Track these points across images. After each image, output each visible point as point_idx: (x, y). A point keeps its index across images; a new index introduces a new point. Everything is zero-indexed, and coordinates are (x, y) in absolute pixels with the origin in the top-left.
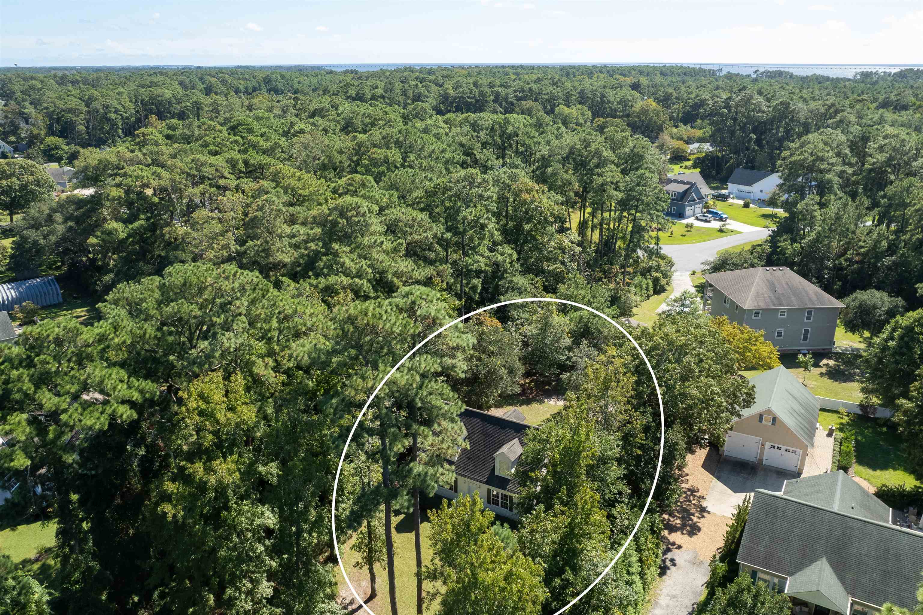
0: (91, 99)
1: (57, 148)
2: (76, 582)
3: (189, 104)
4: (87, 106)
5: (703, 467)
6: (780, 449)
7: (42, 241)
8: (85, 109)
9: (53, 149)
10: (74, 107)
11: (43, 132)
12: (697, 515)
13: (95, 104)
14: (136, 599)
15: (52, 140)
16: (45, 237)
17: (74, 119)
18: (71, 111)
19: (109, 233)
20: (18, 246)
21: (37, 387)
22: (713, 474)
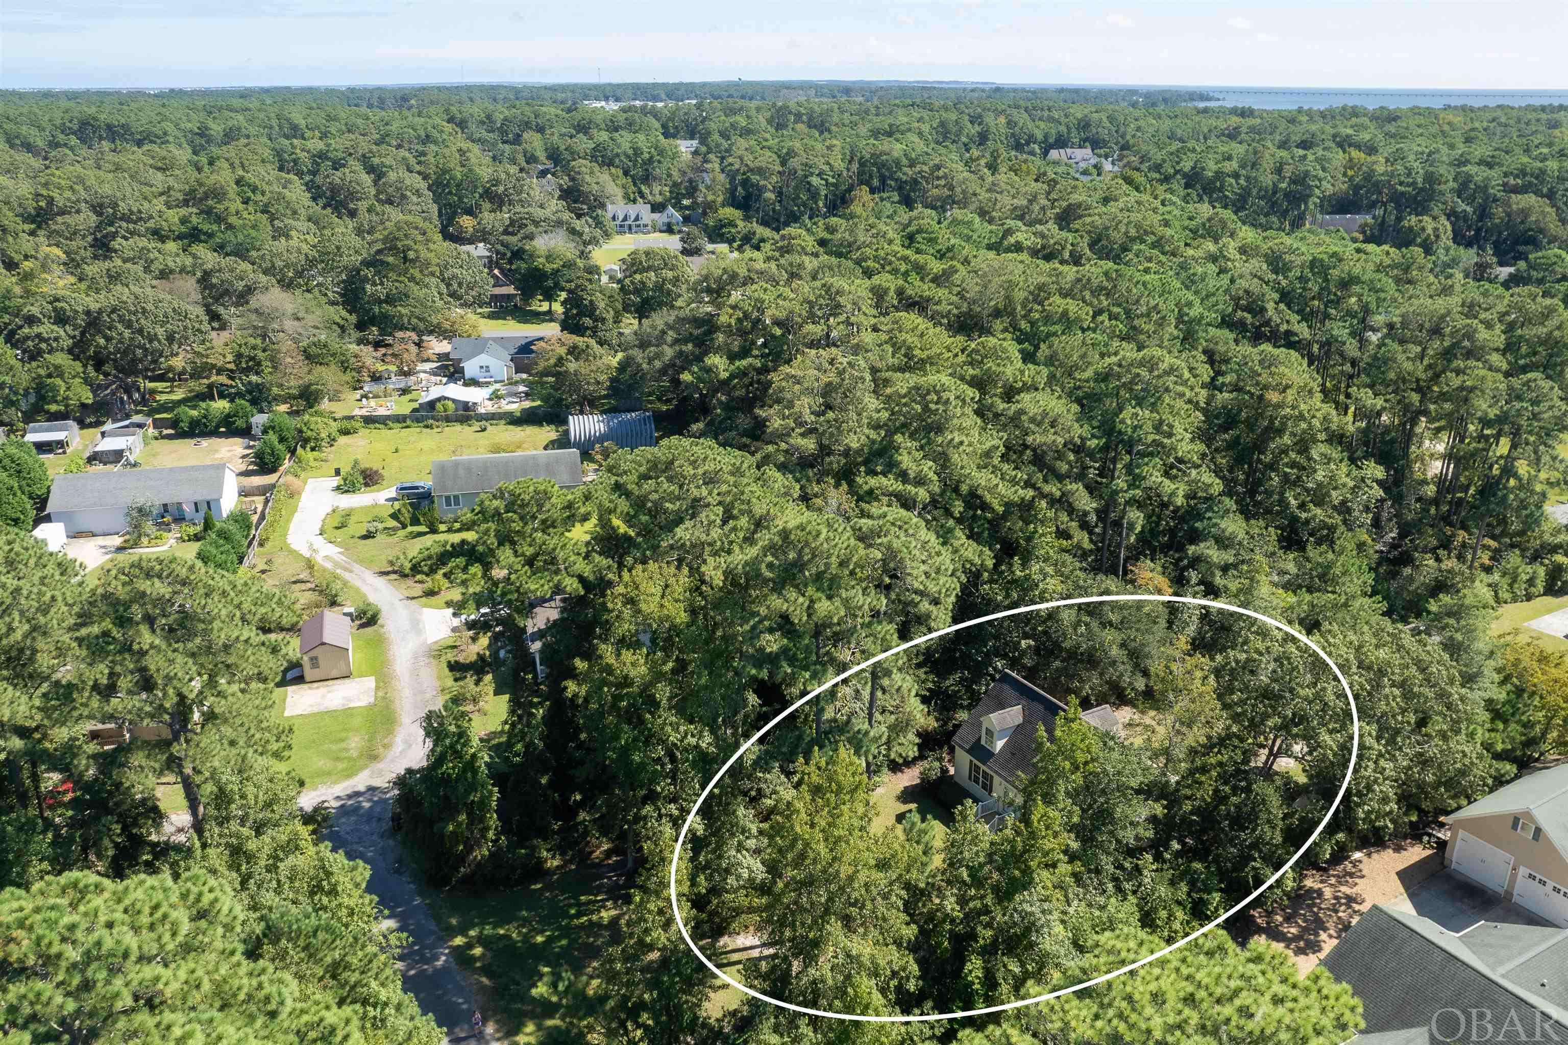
0: (791, 153)
1: (732, 224)
2: (517, 754)
3: (926, 168)
4: (783, 163)
5: (1399, 874)
6: (1544, 883)
7: (645, 366)
8: (778, 168)
9: (724, 226)
10: (764, 165)
11: (720, 199)
12: (1332, 932)
13: (794, 163)
14: (578, 797)
15: (729, 212)
16: (650, 361)
17: (762, 183)
18: (760, 171)
19: (708, 370)
20: (623, 367)
21: (501, 544)
22: (1407, 889)
